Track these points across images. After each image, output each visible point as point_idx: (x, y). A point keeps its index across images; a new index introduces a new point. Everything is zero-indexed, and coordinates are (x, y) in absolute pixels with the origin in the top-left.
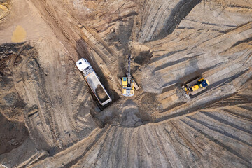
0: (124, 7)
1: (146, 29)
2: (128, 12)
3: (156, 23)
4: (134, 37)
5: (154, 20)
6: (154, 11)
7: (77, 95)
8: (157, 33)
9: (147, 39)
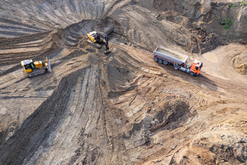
0: (128, 103)
1: (93, 81)
2: (121, 98)
3: (84, 91)
4: (103, 69)
5: (87, 94)
6: (88, 105)
7: (135, 31)
8: (80, 79)
9: (88, 70)
